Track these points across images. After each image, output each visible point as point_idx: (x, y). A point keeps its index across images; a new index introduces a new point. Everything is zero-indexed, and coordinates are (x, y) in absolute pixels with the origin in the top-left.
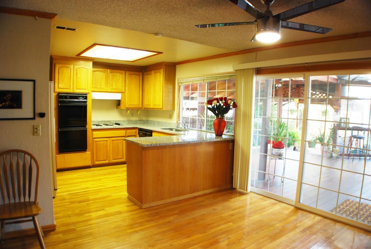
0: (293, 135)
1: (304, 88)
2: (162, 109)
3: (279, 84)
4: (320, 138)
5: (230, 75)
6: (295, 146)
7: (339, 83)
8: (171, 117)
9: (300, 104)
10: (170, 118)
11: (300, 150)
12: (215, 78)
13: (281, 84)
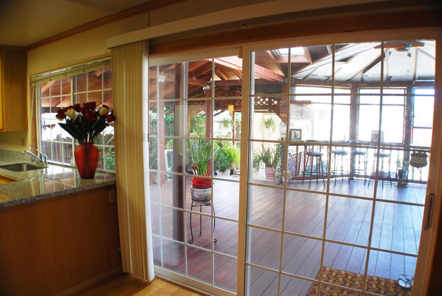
0: (229, 154)
1: (241, 91)
2: (3, 130)
3: (207, 86)
4: (265, 157)
5: (106, 60)
6: (232, 168)
7: (287, 83)
8: (23, 142)
9: (236, 113)
10: (22, 145)
11: (239, 173)
12: (81, 69)
13: (209, 86)
